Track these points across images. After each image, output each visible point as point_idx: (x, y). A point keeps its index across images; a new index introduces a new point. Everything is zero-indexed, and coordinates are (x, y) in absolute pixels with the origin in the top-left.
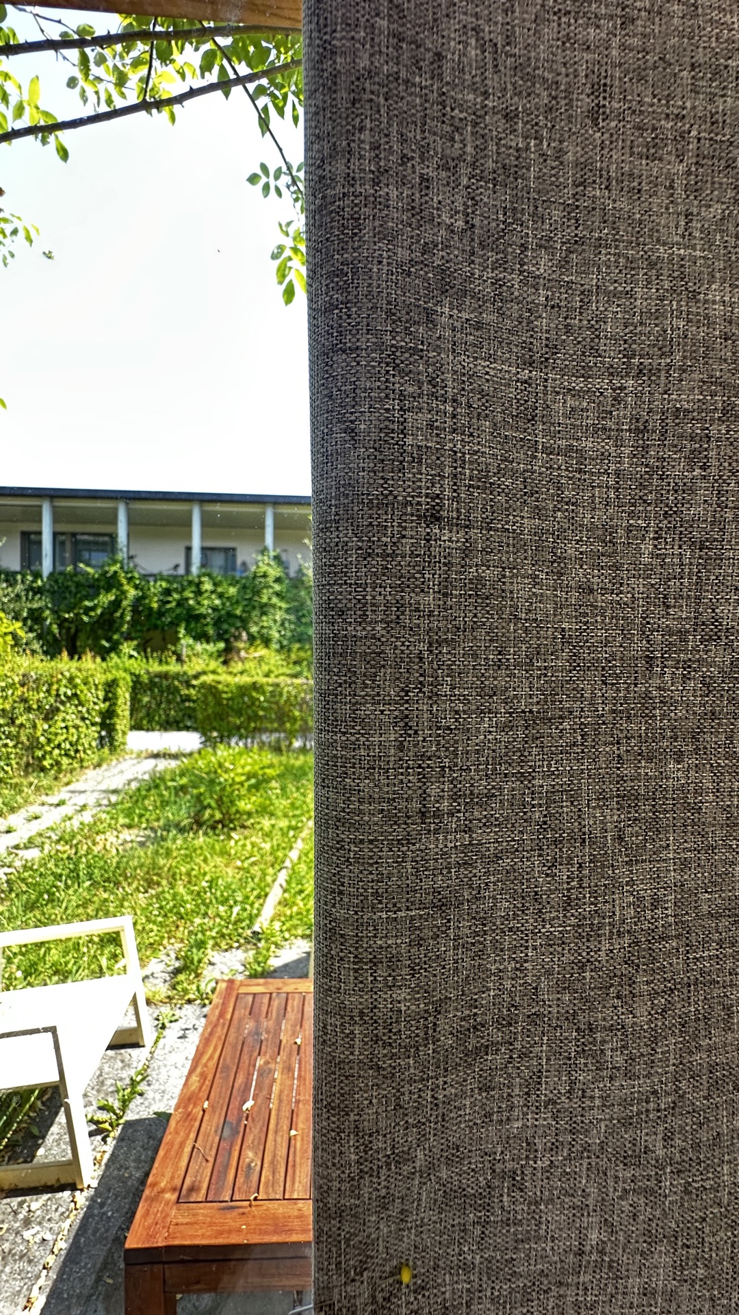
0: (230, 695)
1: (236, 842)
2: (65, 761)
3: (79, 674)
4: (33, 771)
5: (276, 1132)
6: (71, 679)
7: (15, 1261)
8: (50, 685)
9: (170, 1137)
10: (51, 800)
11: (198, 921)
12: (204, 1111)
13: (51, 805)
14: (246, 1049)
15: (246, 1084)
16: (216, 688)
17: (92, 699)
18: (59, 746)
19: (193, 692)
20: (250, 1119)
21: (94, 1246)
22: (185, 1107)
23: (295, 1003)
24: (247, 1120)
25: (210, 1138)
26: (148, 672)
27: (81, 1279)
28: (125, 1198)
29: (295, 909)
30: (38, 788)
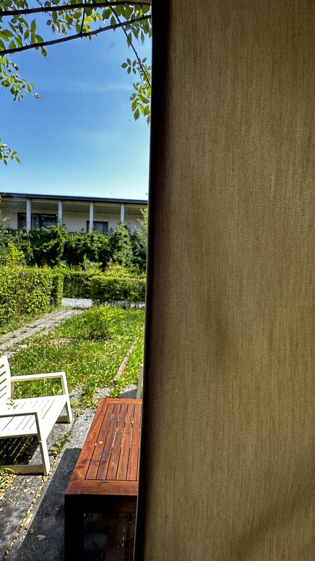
0: (105, 284)
1: (107, 345)
2: (36, 310)
3: (42, 274)
4: (23, 313)
5: (123, 456)
6: (39, 276)
7: (21, 500)
8: (31, 278)
9: (82, 456)
10: (31, 326)
11: (91, 376)
12: (95, 447)
13: (31, 327)
14: (111, 425)
15: (112, 438)
16: (99, 281)
17: (47, 284)
18: (34, 303)
19: (89, 283)
20: (113, 450)
21: (51, 496)
22: (88, 445)
23: (131, 408)
24: (112, 451)
25: (98, 457)
26: (70, 274)
27: (46, 508)
28: (63, 479)
29: (131, 372)
30: (25, 320)
